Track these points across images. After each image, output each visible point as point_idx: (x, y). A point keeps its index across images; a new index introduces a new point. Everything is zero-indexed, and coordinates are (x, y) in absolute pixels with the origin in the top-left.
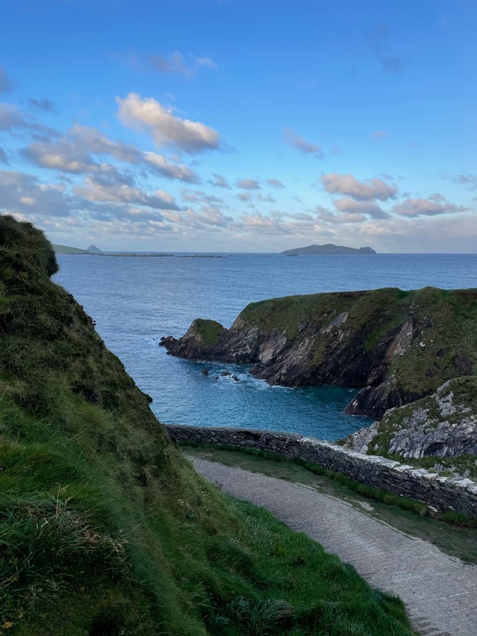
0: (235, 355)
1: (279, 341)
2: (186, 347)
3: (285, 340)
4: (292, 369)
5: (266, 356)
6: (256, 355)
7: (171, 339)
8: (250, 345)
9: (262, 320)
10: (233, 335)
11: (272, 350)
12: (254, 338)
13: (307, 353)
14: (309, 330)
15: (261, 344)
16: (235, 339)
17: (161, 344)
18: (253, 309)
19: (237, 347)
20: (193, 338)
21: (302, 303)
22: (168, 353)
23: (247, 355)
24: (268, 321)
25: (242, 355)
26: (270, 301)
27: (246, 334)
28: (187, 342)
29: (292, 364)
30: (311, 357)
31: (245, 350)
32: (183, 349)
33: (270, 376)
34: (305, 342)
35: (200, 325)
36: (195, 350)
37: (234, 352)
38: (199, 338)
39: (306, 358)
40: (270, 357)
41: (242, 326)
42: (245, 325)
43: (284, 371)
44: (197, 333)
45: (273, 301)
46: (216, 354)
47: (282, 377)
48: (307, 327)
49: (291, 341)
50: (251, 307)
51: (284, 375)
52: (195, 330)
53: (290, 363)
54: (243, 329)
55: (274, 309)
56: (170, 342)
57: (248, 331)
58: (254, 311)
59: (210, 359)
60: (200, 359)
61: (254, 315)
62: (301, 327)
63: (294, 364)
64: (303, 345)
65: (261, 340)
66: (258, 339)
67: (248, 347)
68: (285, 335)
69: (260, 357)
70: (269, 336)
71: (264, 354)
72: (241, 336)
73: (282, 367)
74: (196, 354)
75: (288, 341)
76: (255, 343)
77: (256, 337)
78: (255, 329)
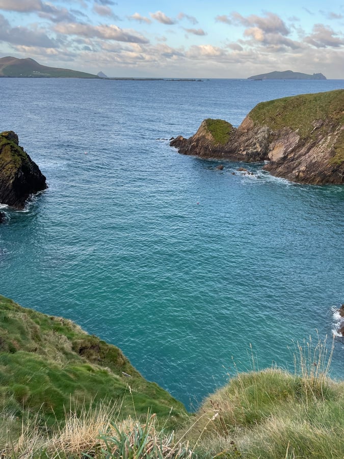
0: (245, 153)
1: (291, 140)
2: (197, 146)
3: (297, 138)
4: (311, 166)
5: (277, 154)
6: (266, 154)
7: (182, 139)
8: (260, 143)
9: (273, 119)
10: (242, 134)
11: (283, 149)
12: (264, 137)
13: (329, 150)
14: (324, 128)
15: (271, 143)
16: (244, 138)
17: (172, 144)
18: (263, 108)
19: (247, 146)
20: (204, 137)
21: (316, 101)
22: (179, 152)
23: (258, 154)
24: (279, 119)
25: (252, 153)
26: (280, 100)
27: (256, 133)
28: (198, 140)
29: (311, 161)
30: (333, 154)
31: (255, 148)
32: (194, 147)
33: (287, 173)
34: (326, 139)
35: (210, 124)
36: (206, 148)
37: (244, 151)
38: (209, 137)
39: (328, 155)
40: (281, 155)
41: (252, 125)
42: (255, 125)
43: (303, 168)
44: (207, 132)
45: (285, 100)
46: (226, 152)
47: (301, 174)
48: (322, 125)
49: (305, 139)
50: (261, 106)
51: (303, 172)
52: (205, 129)
53: (309, 160)
54: (252, 128)
55: (285, 108)
56: (181, 141)
57: (258, 130)
58: (265, 110)
59: (220, 157)
60: (211, 156)
61: (265, 114)
62: (316, 125)
63: (313, 161)
64: (324, 142)
65: (271, 138)
66: (268, 137)
67: (258, 145)
68: (298, 134)
69: (270, 155)
70: (279, 135)
71: (274, 152)
72: (250, 135)
73: (300, 164)
74: (207, 152)
75: (300, 139)
76: (265, 142)
77: (266, 136)
78: (265, 128)
